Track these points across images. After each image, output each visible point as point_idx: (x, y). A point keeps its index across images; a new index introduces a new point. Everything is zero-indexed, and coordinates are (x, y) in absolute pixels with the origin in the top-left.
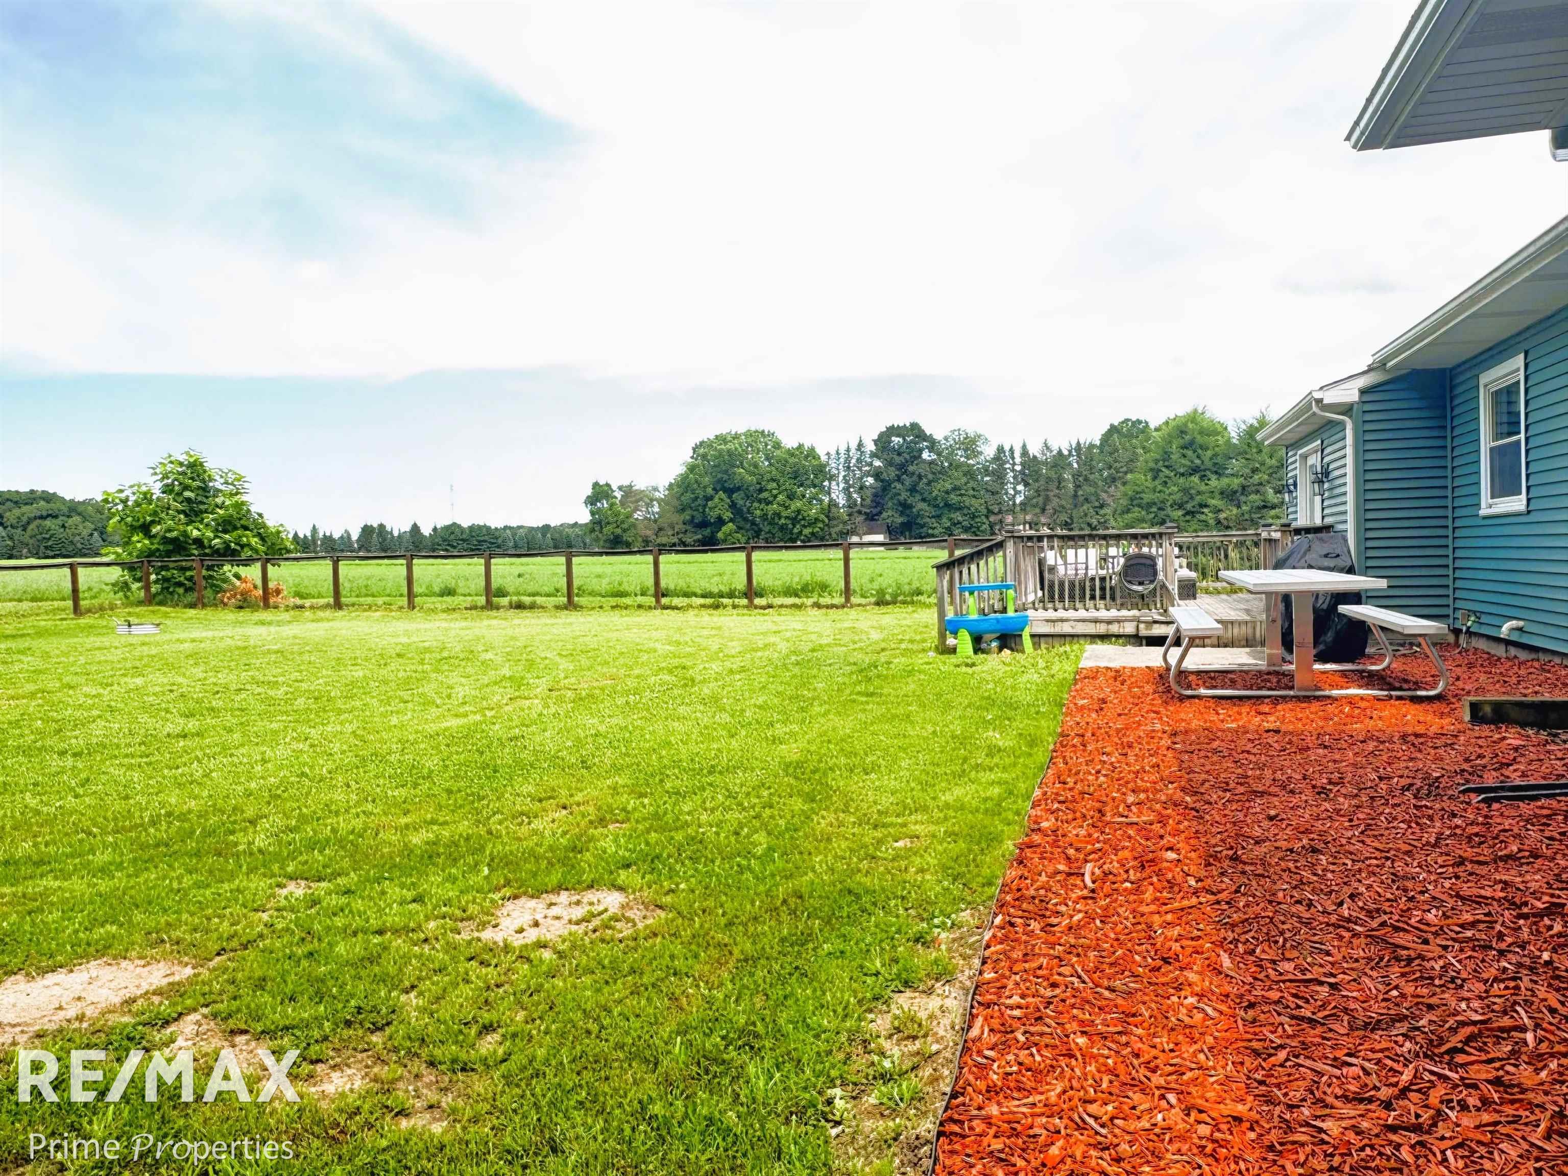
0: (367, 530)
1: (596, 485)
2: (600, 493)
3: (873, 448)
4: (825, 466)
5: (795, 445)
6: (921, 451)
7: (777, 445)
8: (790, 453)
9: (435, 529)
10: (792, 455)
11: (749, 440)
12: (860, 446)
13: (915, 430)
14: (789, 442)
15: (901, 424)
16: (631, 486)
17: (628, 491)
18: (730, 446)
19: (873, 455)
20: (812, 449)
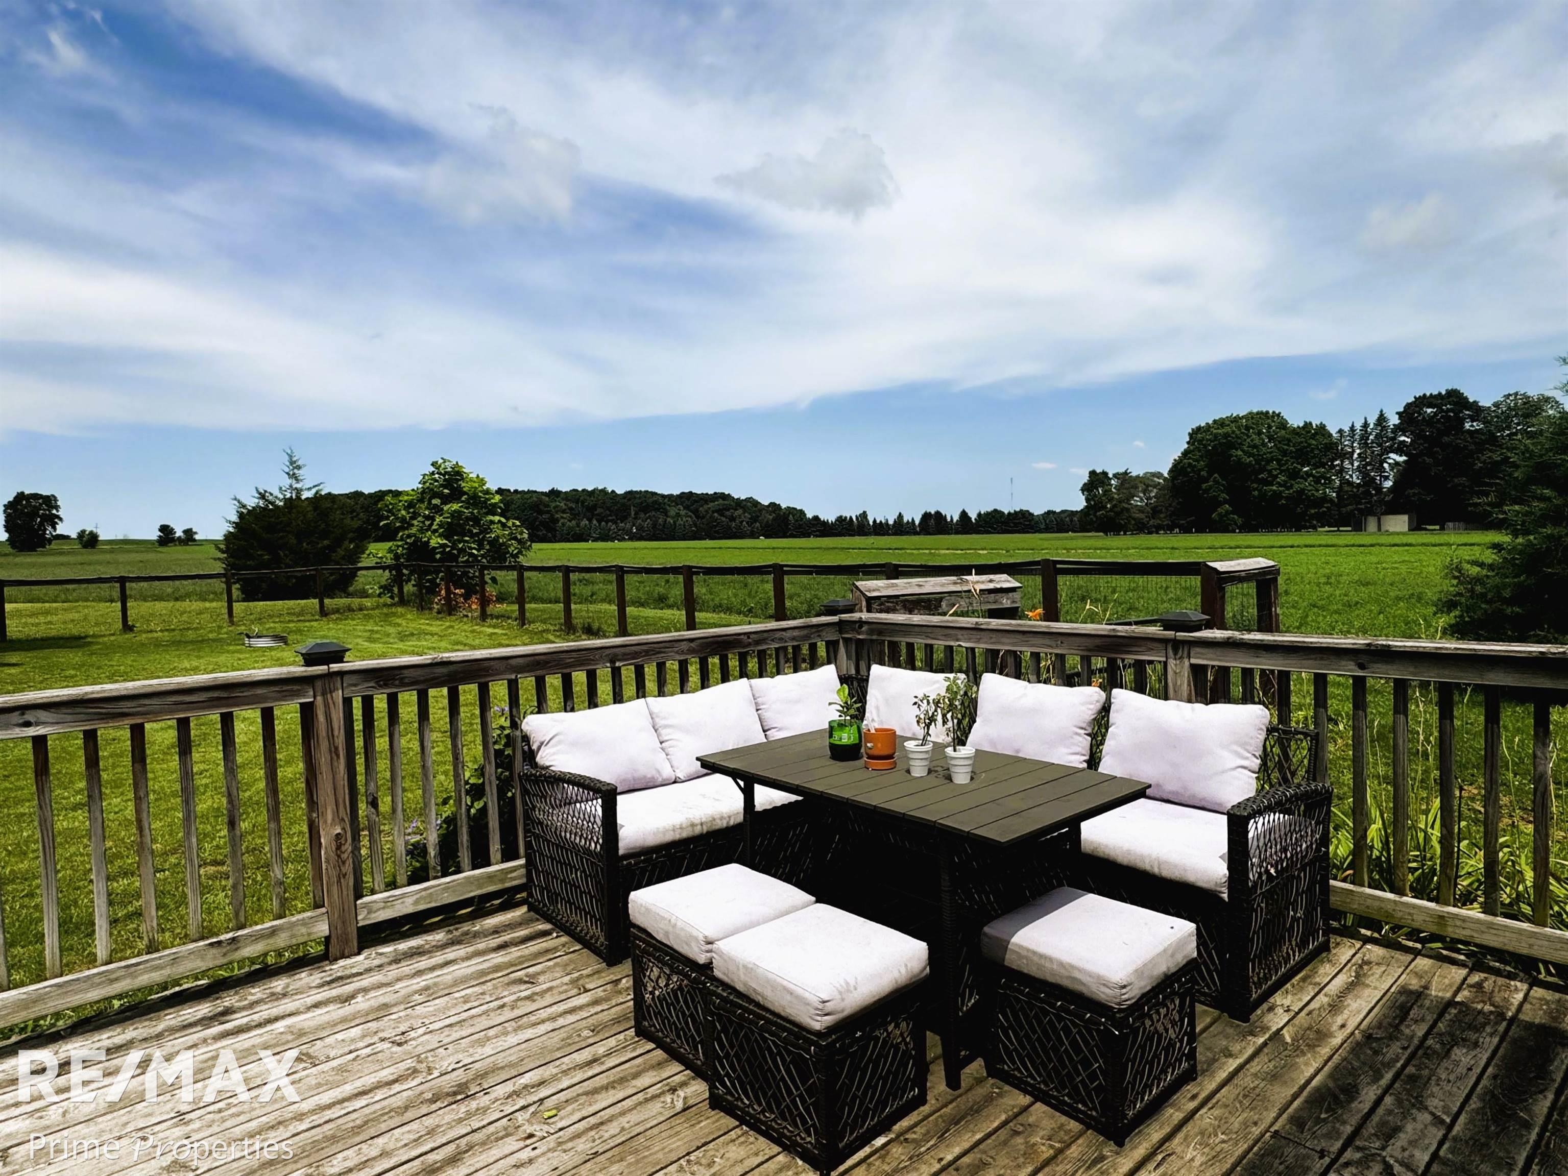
0: (926, 516)
1: (1093, 473)
2: (1096, 481)
3: (1397, 422)
4: (1336, 444)
5: (1301, 425)
6: (1462, 422)
7: (1283, 424)
8: (1296, 432)
9: (979, 515)
10: (1297, 434)
11: (1250, 422)
12: (1382, 419)
13: (1455, 398)
14: (1295, 421)
15: (1435, 393)
16: (1126, 473)
17: (1123, 477)
18: (1227, 429)
19: (1397, 429)
20: (1322, 427)
